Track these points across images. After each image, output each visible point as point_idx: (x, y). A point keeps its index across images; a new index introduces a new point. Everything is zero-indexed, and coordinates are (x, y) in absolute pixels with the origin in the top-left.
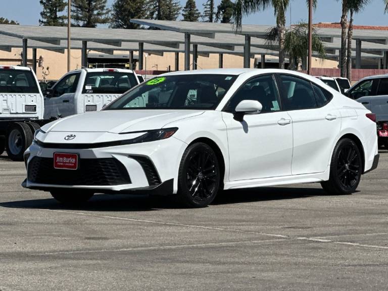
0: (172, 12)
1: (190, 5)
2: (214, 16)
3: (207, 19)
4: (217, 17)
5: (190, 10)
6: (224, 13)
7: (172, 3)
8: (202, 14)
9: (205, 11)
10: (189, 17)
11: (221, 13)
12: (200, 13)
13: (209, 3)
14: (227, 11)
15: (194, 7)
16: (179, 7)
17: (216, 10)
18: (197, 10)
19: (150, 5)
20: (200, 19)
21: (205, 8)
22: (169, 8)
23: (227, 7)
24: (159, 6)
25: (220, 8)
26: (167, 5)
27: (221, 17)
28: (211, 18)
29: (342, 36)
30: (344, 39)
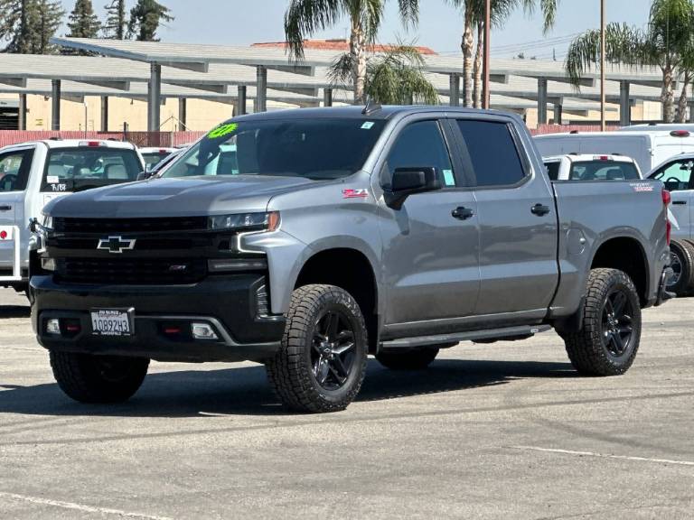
0: (47, 20)
1: (83, 7)
2: (125, 28)
3: (112, 32)
4: (131, 29)
5: (82, 18)
6: (143, 21)
7: (47, 3)
8: (103, 24)
9: (109, 19)
10: (82, 30)
11: (138, 22)
12: (100, 23)
13: (116, 4)
14: (148, 19)
15: (90, 11)
16: (60, 11)
17: (127, 18)
18: (96, 17)
19: (7, 8)
20: (100, 33)
21: (111, 12)
22: (42, 13)
23: (149, 11)
24: (23, 10)
25: (135, 13)
26: (39, 8)
27: (137, 29)
28: (120, 32)
29: (465, 70)
30: (469, 76)
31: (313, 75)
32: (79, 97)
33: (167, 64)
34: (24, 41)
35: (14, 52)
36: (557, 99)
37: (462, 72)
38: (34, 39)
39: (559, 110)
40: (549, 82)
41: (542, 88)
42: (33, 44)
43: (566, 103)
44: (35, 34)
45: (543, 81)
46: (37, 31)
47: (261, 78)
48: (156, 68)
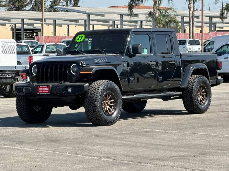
3: (65, 4)
4: (70, 2)
8: (61, 1)
20: (60, 4)
27: (73, 2)
28: (67, 3)
29: (189, 15)
30: (191, 17)
31: (139, 17)
32: (61, 25)
33: (92, 14)
34: (36, 7)
35: (32, 11)
36: (215, 24)
37: (188, 15)
38: (39, 6)
39: (215, 27)
40: (213, 18)
41: (211, 20)
42: (39, 8)
43: (217, 25)
44: (39, 4)
45: (211, 18)
46: (40, 4)
47: (121, 18)
48: (88, 15)
